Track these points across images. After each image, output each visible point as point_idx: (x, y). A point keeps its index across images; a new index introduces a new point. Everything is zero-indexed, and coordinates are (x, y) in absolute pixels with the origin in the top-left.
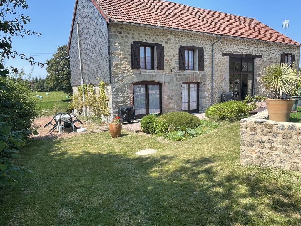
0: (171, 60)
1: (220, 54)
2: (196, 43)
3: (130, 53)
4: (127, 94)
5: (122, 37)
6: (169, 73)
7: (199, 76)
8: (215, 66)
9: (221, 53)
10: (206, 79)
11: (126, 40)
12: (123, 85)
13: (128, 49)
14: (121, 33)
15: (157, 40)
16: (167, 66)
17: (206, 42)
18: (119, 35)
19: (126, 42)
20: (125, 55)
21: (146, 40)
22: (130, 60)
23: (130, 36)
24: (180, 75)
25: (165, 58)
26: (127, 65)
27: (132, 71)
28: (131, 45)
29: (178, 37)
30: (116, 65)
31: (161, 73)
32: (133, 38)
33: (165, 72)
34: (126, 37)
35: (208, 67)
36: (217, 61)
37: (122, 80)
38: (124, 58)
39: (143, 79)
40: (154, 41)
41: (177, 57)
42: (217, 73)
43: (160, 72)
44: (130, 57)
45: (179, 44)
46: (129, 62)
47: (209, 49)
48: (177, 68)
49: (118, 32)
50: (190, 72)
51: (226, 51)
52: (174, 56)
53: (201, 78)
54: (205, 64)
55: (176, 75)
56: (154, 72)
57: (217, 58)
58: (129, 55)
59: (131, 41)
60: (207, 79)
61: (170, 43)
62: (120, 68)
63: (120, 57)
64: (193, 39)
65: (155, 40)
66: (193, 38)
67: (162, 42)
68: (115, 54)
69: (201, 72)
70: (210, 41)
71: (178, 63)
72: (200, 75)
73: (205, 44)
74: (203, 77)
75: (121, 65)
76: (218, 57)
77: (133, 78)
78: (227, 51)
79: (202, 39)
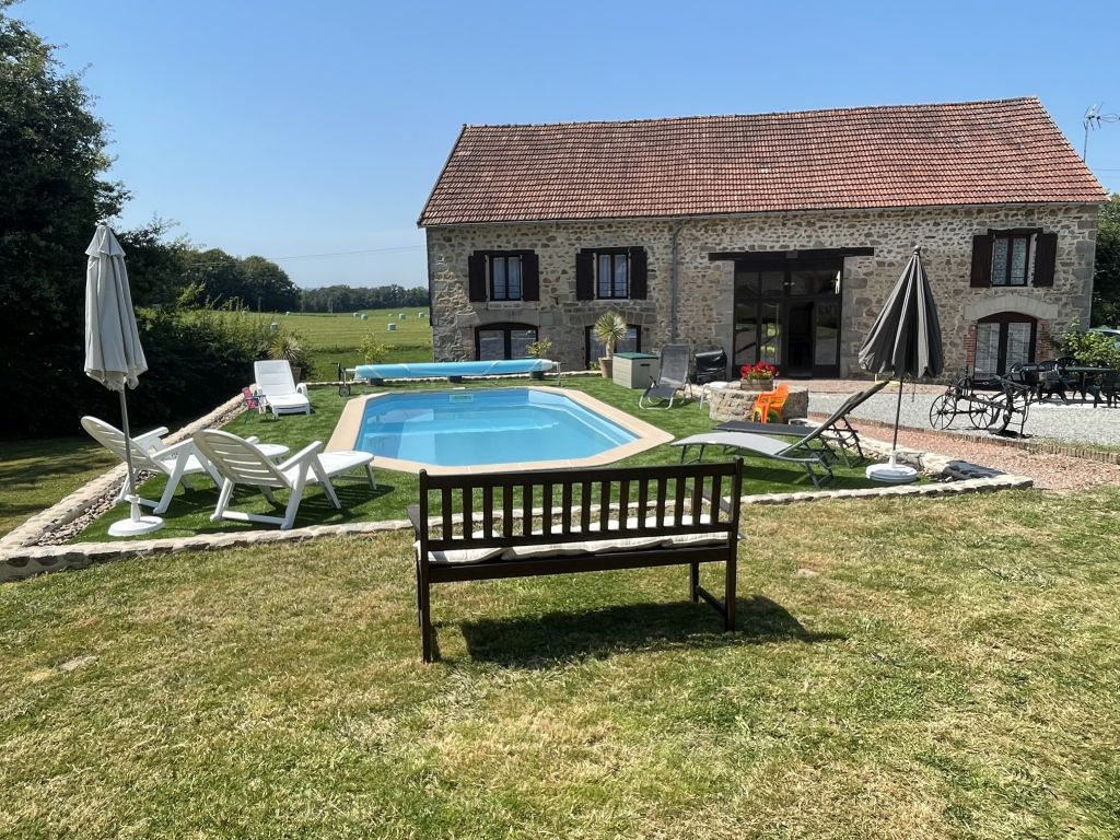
0: (558, 279)
1: (702, 258)
2: (627, 239)
3: (467, 272)
4: (462, 346)
5: (452, 246)
6: (552, 307)
7: (634, 312)
8: (686, 288)
9: (704, 254)
10: (654, 317)
11: (458, 250)
12: (454, 331)
13: (464, 265)
14: (450, 240)
15: (525, 244)
16: (547, 292)
17: (655, 233)
18: (447, 244)
19: (461, 254)
20: (457, 277)
21: (500, 247)
22: (467, 285)
23: (468, 243)
24: (579, 310)
25: (542, 277)
26: (461, 295)
27: (470, 306)
28: (470, 257)
29: (576, 232)
30: (441, 296)
31: (533, 307)
32: (473, 245)
33: (542, 306)
34: (461, 244)
35: (660, 290)
36: (691, 274)
37: (452, 322)
38: (456, 282)
39: (491, 319)
40: (516, 245)
41: (572, 273)
42: (691, 302)
43: (532, 304)
44: (466, 281)
45: (577, 246)
46: (466, 289)
47: (665, 247)
48: (571, 295)
49: (444, 239)
50: (607, 304)
51: (721, 247)
52: (564, 272)
53: (639, 316)
54: (651, 283)
55: (570, 311)
56: (518, 306)
57: (692, 266)
58: (465, 276)
59: (469, 251)
60: (659, 318)
61: (555, 247)
62: (449, 301)
63: (448, 281)
64: (616, 231)
65: (520, 244)
66: (614, 229)
67: (536, 245)
68: (439, 277)
69: (639, 301)
70: (666, 230)
71: (574, 285)
72: (635, 309)
73: (652, 238)
74: (644, 314)
75: (450, 295)
76: (696, 264)
77: (471, 318)
78: (725, 248)
79: (642, 229)
